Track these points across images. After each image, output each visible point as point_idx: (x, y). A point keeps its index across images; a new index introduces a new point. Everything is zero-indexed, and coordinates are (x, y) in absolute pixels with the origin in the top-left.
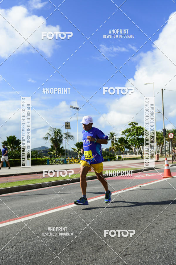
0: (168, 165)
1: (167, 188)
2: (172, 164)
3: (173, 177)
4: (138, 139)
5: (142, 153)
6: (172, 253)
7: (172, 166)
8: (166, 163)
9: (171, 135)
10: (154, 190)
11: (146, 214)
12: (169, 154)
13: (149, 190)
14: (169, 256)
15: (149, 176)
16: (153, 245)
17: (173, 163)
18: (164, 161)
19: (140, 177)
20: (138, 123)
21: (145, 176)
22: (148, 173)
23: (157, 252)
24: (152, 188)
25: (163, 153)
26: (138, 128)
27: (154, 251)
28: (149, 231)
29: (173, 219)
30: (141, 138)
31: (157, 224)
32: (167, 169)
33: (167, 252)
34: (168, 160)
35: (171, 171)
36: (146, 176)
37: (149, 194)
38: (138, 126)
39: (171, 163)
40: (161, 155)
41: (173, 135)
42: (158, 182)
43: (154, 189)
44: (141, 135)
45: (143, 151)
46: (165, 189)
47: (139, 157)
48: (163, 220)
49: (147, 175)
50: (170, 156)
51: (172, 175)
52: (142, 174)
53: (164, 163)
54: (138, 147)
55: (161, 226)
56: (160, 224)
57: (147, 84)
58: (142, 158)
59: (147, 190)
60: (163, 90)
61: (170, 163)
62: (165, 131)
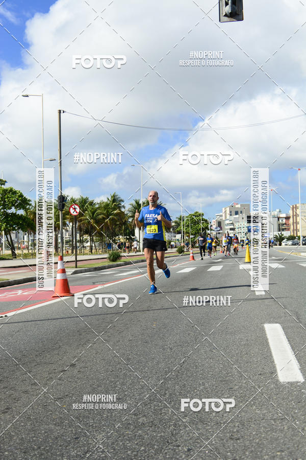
0: (63, 271)
1: (58, 317)
2: (74, 270)
3: (73, 296)
4: (7, 215)
5: (16, 245)
6: (48, 448)
7: (75, 273)
8: (59, 266)
9: (75, 209)
10: (30, 323)
11: (5, 375)
13: (20, 324)
14: (42, 454)
15: (24, 294)
16: (11, 437)
17: (76, 267)
19: (6, 296)
20: (5, 182)
21: (17, 294)
22: (23, 289)
23: (17, 449)
24: (26, 320)
25: (59, 246)
26: (5, 191)
27: (13, 447)
28: (7, 409)
29: (60, 380)
30: (12, 213)
31: (26, 392)
32: (62, 278)
33: (39, 448)
34: (65, 260)
35: (70, 284)
36: (19, 294)
37: (18, 331)
38: (6, 187)
39: (73, 268)
41: (78, 210)
42: (41, 307)
43: (32, 321)
44: (13, 208)
45: (18, 241)
46: (55, 321)
47: (7, 256)
49: (20, 292)
50: (72, 252)
51: (72, 292)
52: (10, 291)
53: (57, 268)
54: (6, 234)
55: (33, 395)
56: (32, 393)
57: (27, 96)
58: (14, 256)
59: (16, 324)
60: (62, 112)
61: (67, 268)
62: (62, 199)
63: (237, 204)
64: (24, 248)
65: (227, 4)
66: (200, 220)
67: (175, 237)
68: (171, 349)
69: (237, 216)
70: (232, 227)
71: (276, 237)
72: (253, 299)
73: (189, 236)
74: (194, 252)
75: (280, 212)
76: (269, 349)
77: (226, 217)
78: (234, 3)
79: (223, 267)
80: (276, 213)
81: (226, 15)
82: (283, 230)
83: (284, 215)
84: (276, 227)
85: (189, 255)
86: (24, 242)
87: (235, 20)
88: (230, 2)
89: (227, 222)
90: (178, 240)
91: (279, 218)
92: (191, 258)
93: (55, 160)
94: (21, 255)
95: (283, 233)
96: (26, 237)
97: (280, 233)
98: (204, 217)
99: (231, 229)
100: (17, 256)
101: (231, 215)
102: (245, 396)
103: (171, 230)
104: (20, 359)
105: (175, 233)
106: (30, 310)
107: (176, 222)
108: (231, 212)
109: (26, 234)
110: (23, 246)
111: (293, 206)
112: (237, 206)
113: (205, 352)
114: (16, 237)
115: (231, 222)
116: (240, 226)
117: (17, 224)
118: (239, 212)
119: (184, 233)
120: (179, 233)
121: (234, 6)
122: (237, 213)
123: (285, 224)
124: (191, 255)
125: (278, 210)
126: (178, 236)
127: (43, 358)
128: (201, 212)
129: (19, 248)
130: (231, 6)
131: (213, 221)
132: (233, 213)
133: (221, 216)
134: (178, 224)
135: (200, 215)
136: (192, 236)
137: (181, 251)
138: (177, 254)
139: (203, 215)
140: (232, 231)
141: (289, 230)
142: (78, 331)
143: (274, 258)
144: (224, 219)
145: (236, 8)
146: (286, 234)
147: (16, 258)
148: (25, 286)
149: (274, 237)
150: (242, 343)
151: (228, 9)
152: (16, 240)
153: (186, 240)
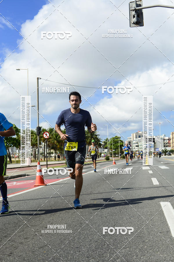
0: (40, 171)
1: (38, 198)
3: (46, 185)
5: (12, 156)
9: (46, 134)
10: (22, 202)
11: (8, 232)
12: (43, 157)
13: (16, 202)
15: (17, 184)
18: (37, 166)
21: (13, 184)
24: (19, 200)
25: (37, 156)
32: (40, 175)
34: (41, 164)
37: (15, 206)
40: (34, 159)
41: (48, 135)
42: (28, 192)
43: (22, 200)
45: (13, 153)
46: (36, 200)
48: (29, 238)
49: (15, 183)
50: (44, 160)
51: (45, 183)
53: (37, 169)
57: (19, 70)
59: (13, 202)
60: (39, 79)
62: (39, 128)
63: (140, 131)
64: (16, 157)
65: (134, 17)
66: (118, 141)
67: (104, 150)
68: (106, 217)
69: (140, 138)
70: (137, 145)
71: (163, 150)
72: (152, 187)
73: (112, 150)
74: (115, 160)
75: (165, 136)
76: (164, 217)
77: (133, 139)
78: (138, 16)
79: (133, 168)
80: (162, 137)
81: (134, 23)
82: (167, 146)
83: (167, 138)
84: (163, 145)
85: (113, 161)
86: (16, 154)
87: (139, 26)
88: (136, 16)
89: (134, 142)
90: (106, 152)
91: (164, 140)
92: (114, 163)
93: (35, 106)
94: (14, 161)
95: (167, 148)
96: (17, 151)
97: (165, 148)
98: (120, 139)
99: (136, 146)
100: (12, 162)
101: (136, 138)
102: (153, 246)
103: (102, 146)
104: (17, 223)
105: (104, 148)
106: (21, 194)
107: (104, 142)
108: (136, 136)
109: (17, 149)
110: (16, 156)
111: (172, 133)
112: (140, 133)
113: (127, 219)
114: (12, 151)
115: (136, 142)
116: (142, 144)
117: (13, 143)
118: (141, 136)
119: (109, 149)
120: (106, 148)
121: (138, 18)
122: (140, 137)
123: (168, 143)
124: (114, 161)
125: (163, 135)
126: (106, 150)
127: (30, 222)
128: (119, 136)
129: (13, 157)
130: (137, 18)
131: (126, 141)
132: (138, 136)
133: (131, 138)
134: (106, 143)
135: (118, 138)
136: (114, 150)
137: (108, 159)
138: (105, 161)
139: (120, 138)
140: (137, 147)
141: (170, 146)
142: (50, 206)
143: (162, 163)
144: (132, 140)
145: (139, 19)
146: (169, 149)
147: (11, 163)
148: (17, 179)
149: (162, 151)
150: (148, 213)
151: (135, 20)
152: (12, 153)
153: (110, 152)
